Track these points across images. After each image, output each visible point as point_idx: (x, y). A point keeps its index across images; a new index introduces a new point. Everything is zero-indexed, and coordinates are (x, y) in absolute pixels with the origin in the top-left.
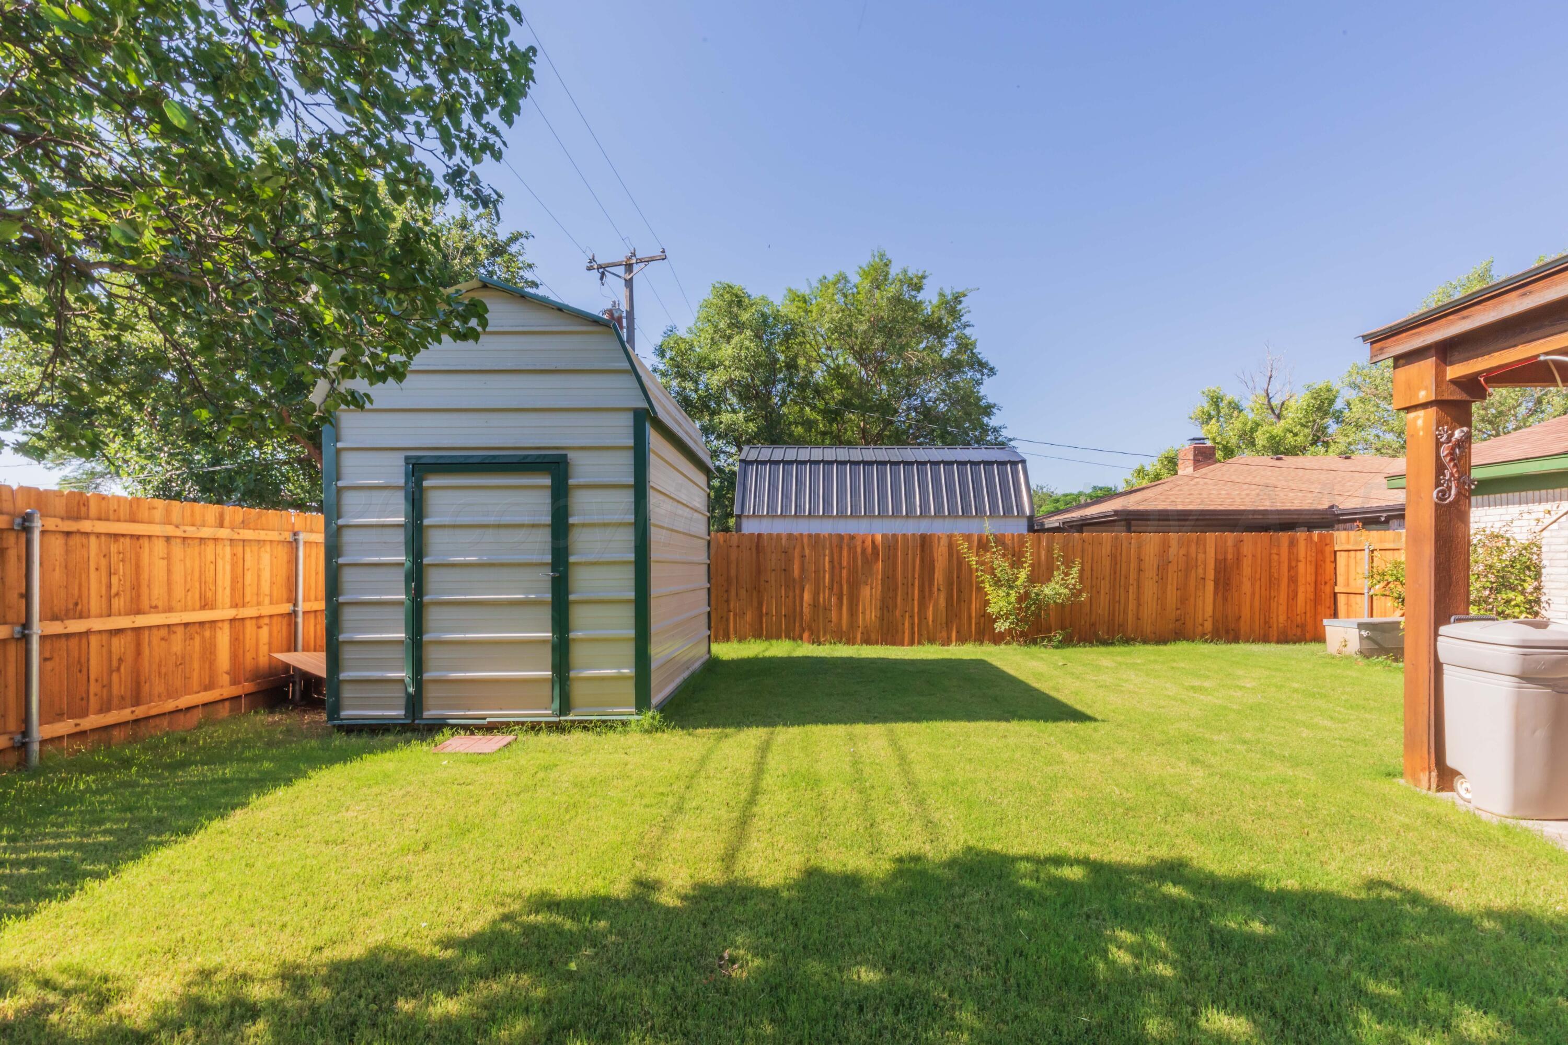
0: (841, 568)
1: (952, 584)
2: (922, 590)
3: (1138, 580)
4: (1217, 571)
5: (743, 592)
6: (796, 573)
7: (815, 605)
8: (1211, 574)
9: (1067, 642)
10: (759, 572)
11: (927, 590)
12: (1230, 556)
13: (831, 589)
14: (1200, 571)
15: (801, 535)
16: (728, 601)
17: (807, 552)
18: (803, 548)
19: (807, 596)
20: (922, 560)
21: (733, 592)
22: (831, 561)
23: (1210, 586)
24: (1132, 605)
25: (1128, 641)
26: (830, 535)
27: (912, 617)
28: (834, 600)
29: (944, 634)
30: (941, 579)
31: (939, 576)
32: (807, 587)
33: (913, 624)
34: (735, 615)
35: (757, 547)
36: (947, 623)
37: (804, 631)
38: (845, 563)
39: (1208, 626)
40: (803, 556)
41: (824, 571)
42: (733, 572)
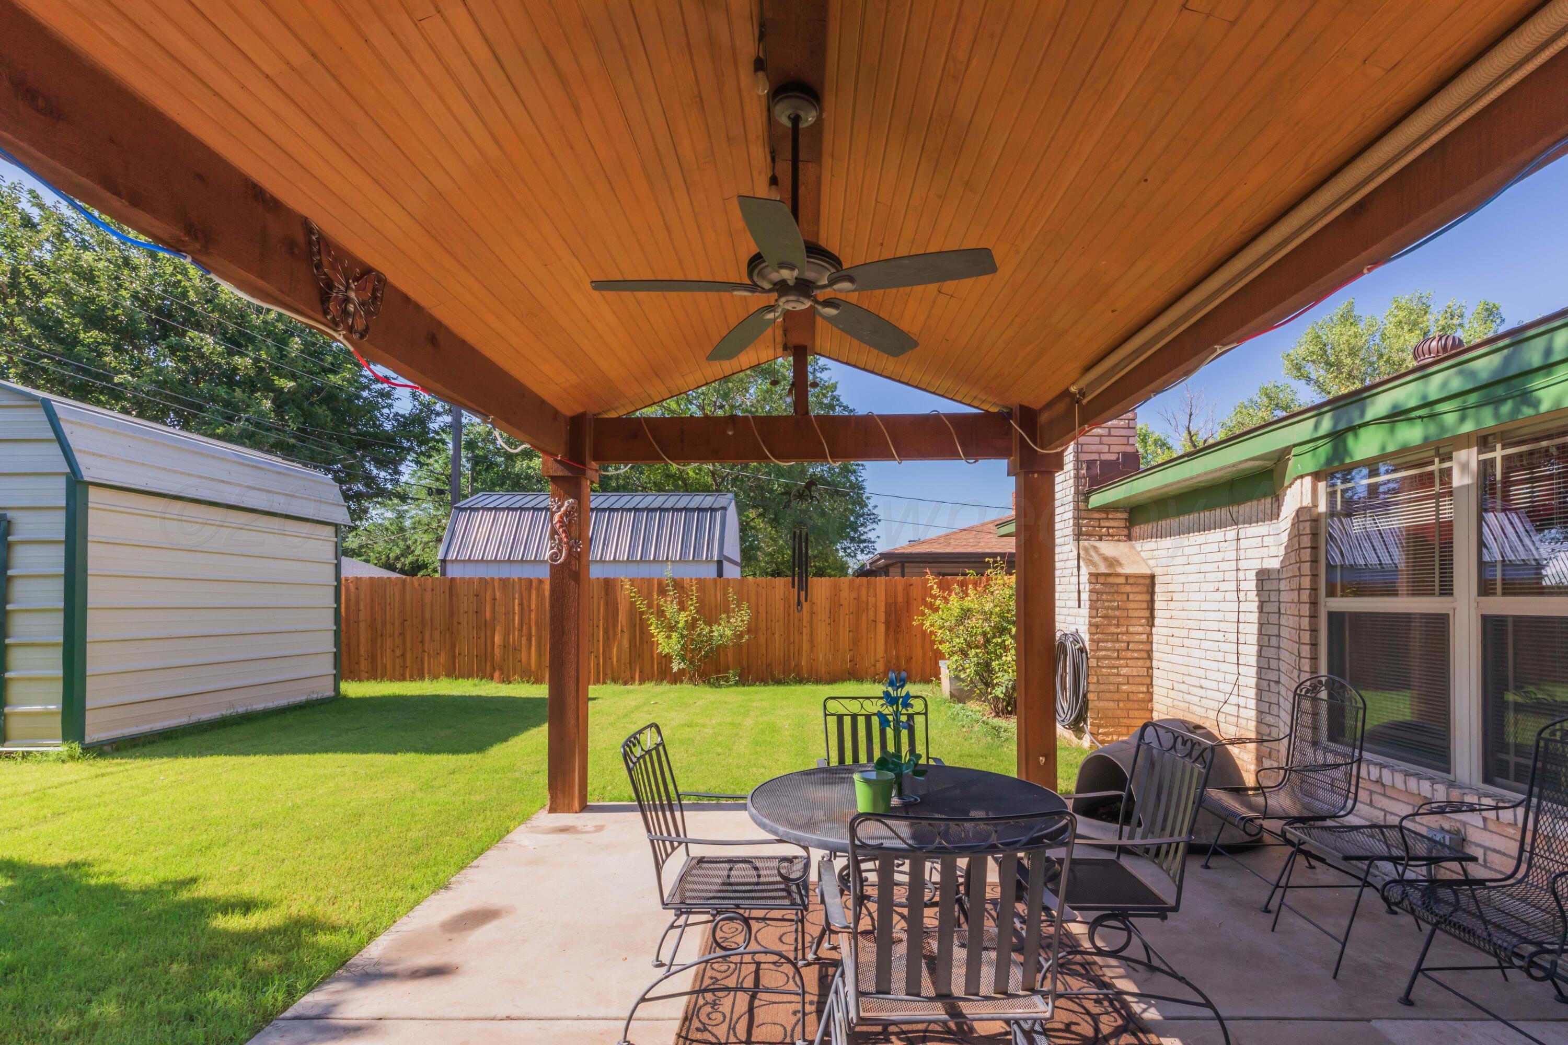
0: (530, 610)
1: (635, 626)
2: (606, 632)
3: (811, 622)
4: (888, 614)
5: (437, 634)
6: (488, 614)
7: (505, 646)
8: (882, 617)
9: (743, 681)
10: (452, 614)
11: (611, 632)
12: (900, 600)
13: (521, 630)
14: (871, 613)
15: (492, 579)
16: (422, 642)
17: (498, 595)
18: (494, 592)
19: (498, 639)
20: (607, 604)
21: (427, 634)
22: (521, 604)
23: (881, 628)
24: (806, 646)
25: (799, 680)
26: (520, 579)
27: (597, 657)
28: (524, 640)
29: (628, 674)
30: (624, 623)
31: (622, 618)
32: (498, 628)
33: (598, 664)
34: (429, 656)
35: (450, 588)
36: (630, 663)
37: (494, 671)
38: (533, 606)
39: (881, 666)
40: (495, 599)
41: (514, 613)
42: (427, 615)
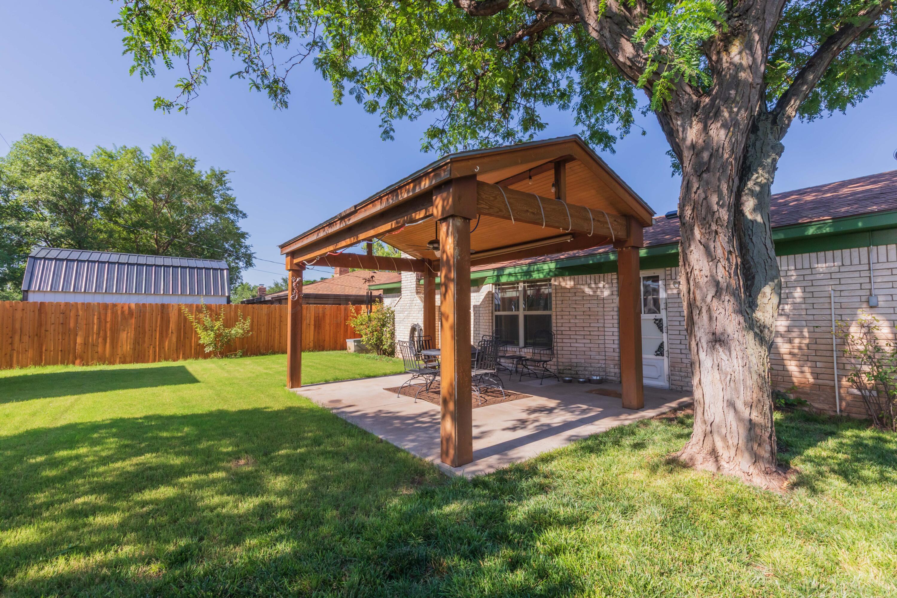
0: (106, 322)
1: (181, 329)
2: (161, 333)
3: (280, 325)
4: (315, 321)
5: (26, 339)
6: (72, 325)
7: (85, 344)
8: (312, 322)
9: (245, 354)
10: (40, 325)
11: (164, 333)
12: (320, 315)
13: (98, 334)
14: (308, 321)
15: (76, 303)
16: (11, 344)
17: (80, 313)
18: (77, 311)
19: (79, 340)
20: (162, 318)
21: (17, 338)
22: (99, 318)
23: (312, 327)
24: (277, 337)
25: (274, 353)
26: (99, 304)
27: (155, 347)
28: (100, 340)
29: (175, 356)
30: (174, 328)
31: (172, 325)
32: (80, 333)
33: (155, 352)
34: (18, 353)
35: (40, 310)
36: (177, 350)
37: (76, 359)
38: (109, 319)
39: (312, 344)
40: (77, 316)
41: (93, 324)
42: (18, 326)
